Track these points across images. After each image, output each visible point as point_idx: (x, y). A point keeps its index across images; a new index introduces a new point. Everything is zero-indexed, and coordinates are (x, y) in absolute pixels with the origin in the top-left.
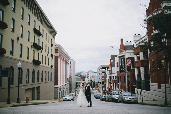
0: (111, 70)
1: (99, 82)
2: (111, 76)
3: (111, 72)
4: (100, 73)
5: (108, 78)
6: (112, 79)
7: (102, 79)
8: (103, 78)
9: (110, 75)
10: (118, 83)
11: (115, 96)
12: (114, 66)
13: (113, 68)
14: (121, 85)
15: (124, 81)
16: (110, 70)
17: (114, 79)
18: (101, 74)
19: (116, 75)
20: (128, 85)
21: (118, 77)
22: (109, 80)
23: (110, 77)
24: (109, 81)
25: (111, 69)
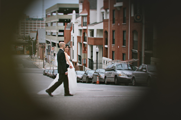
0: (88, 17)
1: (48, 42)
2: (85, 30)
3: (85, 20)
4: (52, 21)
5: (75, 34)
6: (88, 35)
7: (59, 36)
8: (62, 34)
9: (85, 28)
10: (106, 46)
11: (123, 73)
12: (95, 9)
13: (91, 12)
14: (113, 49)
15: (121, 42)
16: (83, 17)
17: (95, 36)
18: (54, 24)
19: (101, 26)
20: (131, 50)
21: (106, 32)
22: (78, 37)
23: (84, 32)
24: (79, 41)
25: (87, 14)
